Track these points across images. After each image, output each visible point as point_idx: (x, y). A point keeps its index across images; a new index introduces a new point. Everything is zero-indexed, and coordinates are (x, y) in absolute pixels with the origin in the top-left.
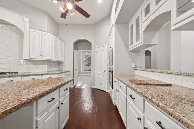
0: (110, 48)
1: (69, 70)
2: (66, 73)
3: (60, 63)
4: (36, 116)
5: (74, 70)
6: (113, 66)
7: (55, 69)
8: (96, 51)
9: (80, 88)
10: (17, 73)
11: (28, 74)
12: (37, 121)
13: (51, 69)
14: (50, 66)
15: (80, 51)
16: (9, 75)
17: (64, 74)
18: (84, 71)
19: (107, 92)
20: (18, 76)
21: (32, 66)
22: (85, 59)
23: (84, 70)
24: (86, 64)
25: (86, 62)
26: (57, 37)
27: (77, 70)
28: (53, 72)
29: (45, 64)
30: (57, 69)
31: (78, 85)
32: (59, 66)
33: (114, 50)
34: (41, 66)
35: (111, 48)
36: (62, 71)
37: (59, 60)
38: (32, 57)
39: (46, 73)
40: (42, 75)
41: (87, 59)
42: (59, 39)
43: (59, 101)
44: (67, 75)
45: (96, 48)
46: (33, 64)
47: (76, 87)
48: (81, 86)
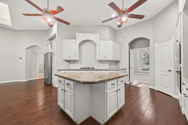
0: (177, 41)
1: (125, 68)
2: (123, 71)
3: (117, 62)
4: (107, 89)
5: (130, 68)
6: (182, 65)
7: (114, 67)
8: (156, 47)
9: (136, 86)
10: (94, 68)
11: (99, 69)
12: (107, 92)
13: (111, 66)
14: (110, 64)
15: (136, 49)
16: (91, 69)
17: (121, 71)
18: (142, 70)
19: (174, 98)
20: (94, 70)
21: (100, 64)
22: (143, 57)
23: (142, 68)
24: (145, 62)
25: (145, 60)
26: (115, 41)
27: (133, 68)
28: (113, 69)
29: (107, 63)
30: (115, 67)
31: (134, 83)
32: (116, 64)
33: (182, 44)
34: (105, 64)
35: (179, 42)
36: (119, 68)
37: (117, 59)
38: (101, 59)
39: (108, 69)
40: (106, 70)
41: (146, 57)
42: (116, 43)
43: (117, 87)
44: (123, 72)
45: (156, 44)
46: (101, 63)
47: (131, 84)
48: (137, 84)
